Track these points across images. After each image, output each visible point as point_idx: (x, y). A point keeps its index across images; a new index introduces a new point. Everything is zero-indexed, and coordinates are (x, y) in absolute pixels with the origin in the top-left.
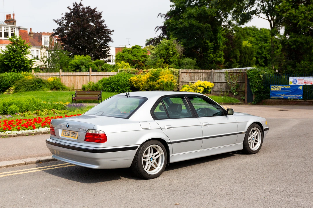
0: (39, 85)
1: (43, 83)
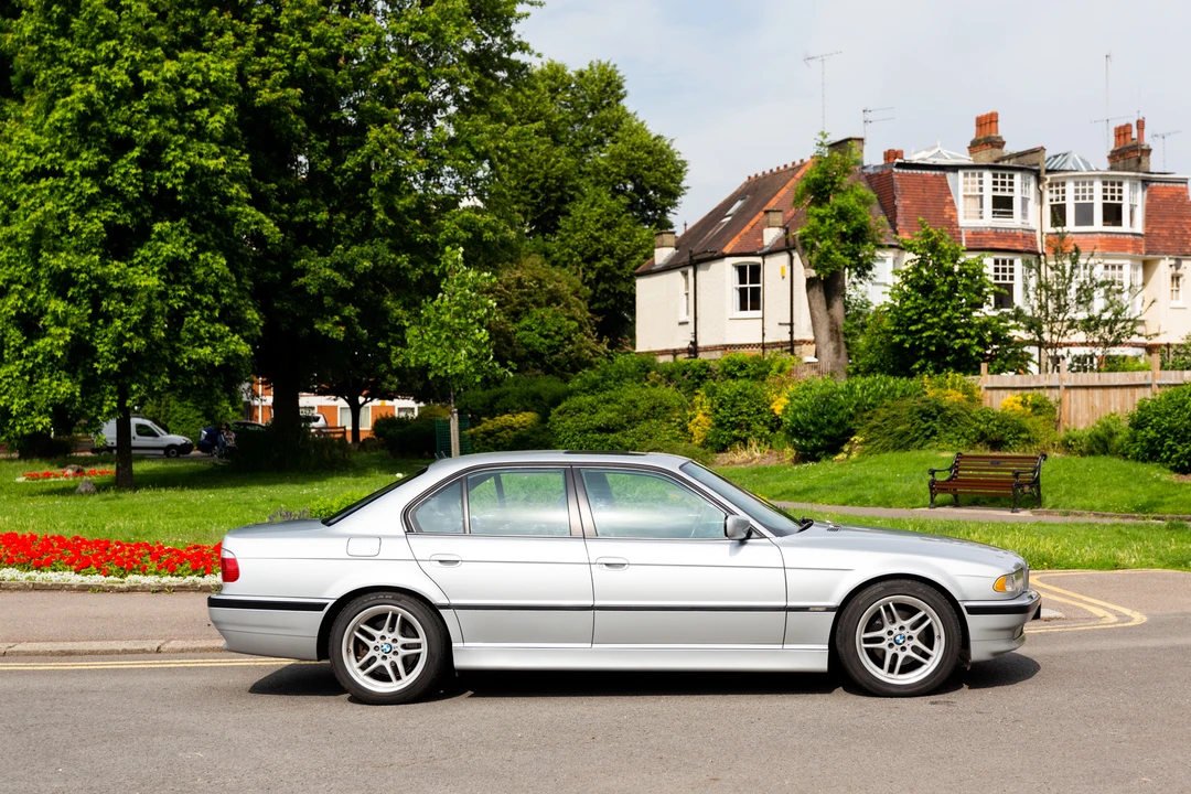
0: (926, 426)
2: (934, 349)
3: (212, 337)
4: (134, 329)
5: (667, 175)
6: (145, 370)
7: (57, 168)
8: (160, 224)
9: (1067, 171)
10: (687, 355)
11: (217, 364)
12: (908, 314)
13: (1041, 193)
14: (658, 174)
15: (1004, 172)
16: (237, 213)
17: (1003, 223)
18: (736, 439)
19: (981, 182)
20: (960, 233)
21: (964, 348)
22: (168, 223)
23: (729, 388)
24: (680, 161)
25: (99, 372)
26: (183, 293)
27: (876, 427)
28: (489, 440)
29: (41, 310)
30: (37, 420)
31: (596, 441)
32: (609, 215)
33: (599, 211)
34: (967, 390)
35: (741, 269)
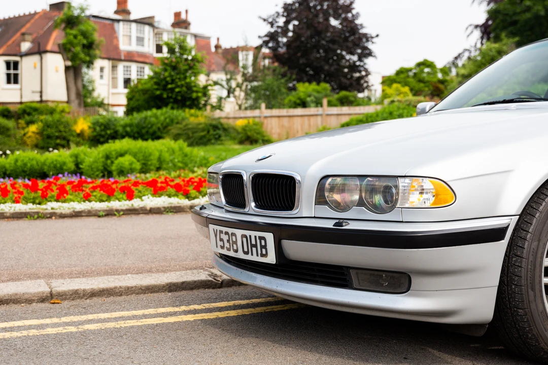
0: (215, 133)
1: (225, 130)
2: (179, 98)
9: (160, 28)
12: (167, 79)
15: (141, 25)
17: (140, 48)
19: (131, 29)
20: (121, 52)
35: (8, 63)
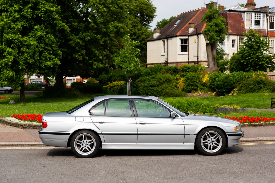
2: (253, 64)
3: (50, 59)
4: (30, 56)
5: (151, 12)
6: (32, 68)
7: (6, 9)
8: (37, 26)
9: (273, 13)
10: (164, 65)
11: (51, 66)
12: (246, 54)
13: (267, 19)
14: (148, 11)
15: (258, 13)
16: (57, 23)
17: (257, 28)
18: (193, 89)
19: (251, 16)
20: (245, 30)
21: (262, 64)
22: (39, 26)
23: (190, 74)
24: (154, 8)
25: (20, 69)
26: (42, 46)
27: (243, 86)
28: (111, 89)
29: (3, 51)
30: (3, 82)
31: (150, 89)
32: (134, 23)
33: (132, 22)
34: (265, 76)
35: (182, 40)
